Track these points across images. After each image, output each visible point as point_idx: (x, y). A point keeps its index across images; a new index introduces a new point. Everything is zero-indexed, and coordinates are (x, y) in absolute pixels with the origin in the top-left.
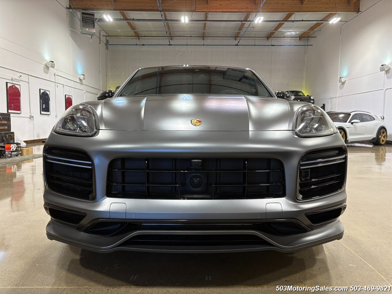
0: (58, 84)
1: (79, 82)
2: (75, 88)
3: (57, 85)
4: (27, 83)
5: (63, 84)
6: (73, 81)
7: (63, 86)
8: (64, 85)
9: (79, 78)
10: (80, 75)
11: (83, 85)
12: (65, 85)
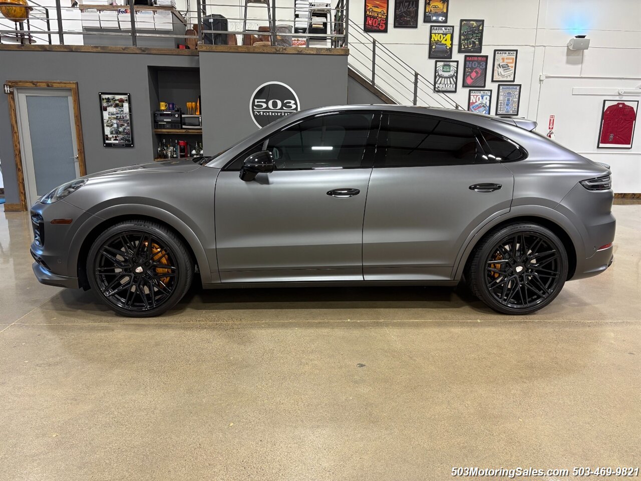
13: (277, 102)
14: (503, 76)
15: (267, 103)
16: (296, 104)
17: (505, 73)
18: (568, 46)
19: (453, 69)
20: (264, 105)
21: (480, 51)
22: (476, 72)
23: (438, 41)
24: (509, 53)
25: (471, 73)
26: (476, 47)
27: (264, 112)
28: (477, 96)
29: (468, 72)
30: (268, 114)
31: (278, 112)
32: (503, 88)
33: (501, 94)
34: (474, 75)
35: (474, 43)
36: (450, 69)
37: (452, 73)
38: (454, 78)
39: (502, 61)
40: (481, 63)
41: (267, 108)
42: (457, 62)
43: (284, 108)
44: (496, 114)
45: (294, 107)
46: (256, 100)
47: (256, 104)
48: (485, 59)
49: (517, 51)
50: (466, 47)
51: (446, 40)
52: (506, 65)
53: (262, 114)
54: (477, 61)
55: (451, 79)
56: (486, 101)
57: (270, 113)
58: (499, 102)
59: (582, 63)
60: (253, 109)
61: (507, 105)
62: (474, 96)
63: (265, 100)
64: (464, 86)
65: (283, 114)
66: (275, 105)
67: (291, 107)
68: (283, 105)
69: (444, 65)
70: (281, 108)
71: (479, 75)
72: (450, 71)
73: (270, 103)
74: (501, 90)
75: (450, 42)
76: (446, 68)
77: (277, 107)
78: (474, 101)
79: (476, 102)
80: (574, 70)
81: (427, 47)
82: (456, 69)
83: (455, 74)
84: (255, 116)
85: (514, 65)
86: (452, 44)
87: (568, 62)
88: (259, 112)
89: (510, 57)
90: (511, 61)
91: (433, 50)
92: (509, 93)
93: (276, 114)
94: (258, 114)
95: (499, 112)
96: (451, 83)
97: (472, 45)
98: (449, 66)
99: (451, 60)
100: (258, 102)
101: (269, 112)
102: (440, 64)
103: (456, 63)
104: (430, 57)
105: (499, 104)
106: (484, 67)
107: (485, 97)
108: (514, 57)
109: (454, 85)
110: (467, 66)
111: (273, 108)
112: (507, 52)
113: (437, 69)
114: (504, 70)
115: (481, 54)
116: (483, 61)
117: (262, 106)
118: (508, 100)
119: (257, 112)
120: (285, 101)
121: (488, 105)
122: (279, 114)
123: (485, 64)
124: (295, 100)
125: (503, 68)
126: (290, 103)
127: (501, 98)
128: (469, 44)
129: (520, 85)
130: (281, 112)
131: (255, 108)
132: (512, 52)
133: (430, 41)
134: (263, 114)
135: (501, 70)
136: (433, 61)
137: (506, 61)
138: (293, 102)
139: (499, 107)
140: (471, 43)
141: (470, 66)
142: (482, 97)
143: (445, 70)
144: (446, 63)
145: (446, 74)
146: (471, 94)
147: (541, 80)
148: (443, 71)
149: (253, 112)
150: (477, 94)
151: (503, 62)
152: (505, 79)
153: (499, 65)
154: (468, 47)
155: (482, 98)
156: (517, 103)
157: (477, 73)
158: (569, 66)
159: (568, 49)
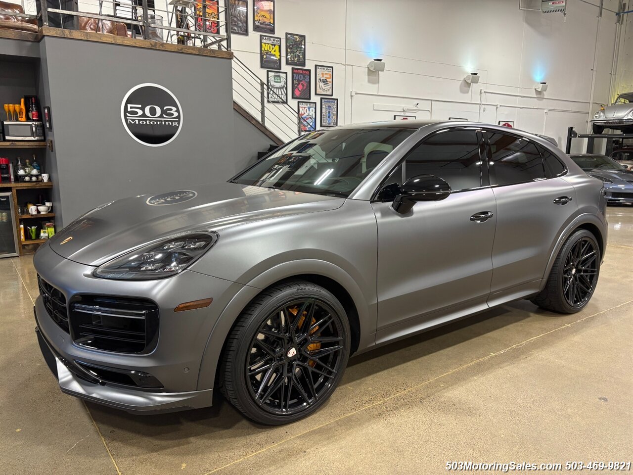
0: (486, 106)
1: (535, 96)
2: (523, 108)
3: (484, 108)
4: (428, 112)
5: (496, 105)
6: (520, 96)
7: (497, 108)
8: (499, 106)
9: (535, 89)
10: (538, 83)
11: (545, 100)
12: (501, 106)
13: (155, 108)
14: (324, 90)
15: (143, 109)
16: (178, 111)
17: (326, 88)
18: (368, 68)
19: (283, 80)
20: (140, 112)
21: (304, 65)
22: (302, 84)
23: (268, 51)
24: (327, 69)
25: (298, 85)
26: (301, 60)
27: (139, 120)
28: (305, 108)
29: (296, 84)
30: (145, 123)
31: (157, 121)
32: (324, 101)
33: (323, 107)
34: (300, 87)
35: (299, 56)
36: (280, 80)
37: (282, 84)
38: (284, 89)
39: (321, 75)
40: (306, 76)
41: (144, 115)
42: (286, 73)
43: (164, 116)
44: (321, 126)
45: (176, 114)
46: (129, 106)
47: (129, 109)
48: (308, 72)
49: (332, 67)
50: (293, 59)
51: (275, 51)
52: (326, 80)
53: (137, 123)
54: (302, 74)
55: (282, 90)
56: (312, 113)
57: (148, 122)
58: (323, 114)
59: (378, 83)
60: (126, 116)
61: (329, 117)
62: (302, 107)
63: (140, 106)
64: (293, 98)
65: (163, 123)
66: (153, 112)
67: (173, 114)
68: (164, 112)
69: (275, 76)
70: (161, 116)
71: (305, 87)
72: (280, 82)
73: (147, 109)
74: (323, 104)
75: (279, 54)
76: (277, 79)
77: (155, 115)
78: (303, 113)
79: (304, 113)
80: (373, 89)
81: (259, 56)
82: (285, 80)
83: (285, 85)
84: (129, 125)
85: (331, 80)
86: (280, 56)
87: (369, 81)
88: (133, 120)
89: (328, 72)
90: (329, 76)
91: (264, 60)
92: (329, 106)
93: (155, 123)
94: (133, 123)
95: (324, 124)
96: (282, 94)
97: (297, 58)
98: (279, 76)
99: (281, 71)
100: (131, 108)
101: (146, 121)
102: (271, 74)
103: (285, 75)
104: (262, 67)
105: (323, 116)
106: (308, 80)
107: (311, 109)
108: (331, 73)
109: (285, 96)
110: (294, 78)
111: (150, 115)
112: (325, 68)
113: (269, 79)
114: (324, 84)
115: (305, 68)
116: (307, 74)
117: (137, 113)
118: (329, 113)
119: (131, 119)
120: (165, 108)
121: (314, 117)
122: (158, 123)
123: (308, 77)
124: (176, 106)
125: (323, 82)
126: (171, 110)
127: (324, 110)
128: (294, 57)
129: (337, 99)
130: (161, 121)
131: (128, 115)
132: (329, 68)
133: (261, 50)
134: (139, 122)
135: (322, 84)
136: (265, 71)
137: (325, 76)
138: (174, 109)
139: (323, 119)
140: (297, 56)
141: (297, 79)
142: (309, 108)
143: (276, 80)
144: (276, 74)
145: (278, 85)
146: (300, 106)
147: (352, 96)
148: (275, 82)
149: (126, 120)
150: (305, 106)
151: (323, 76)
152: (325, 93)
153: (320, 79)
154: (294, 60)
155: (309, 111)
156: (336, 116)
157: (303, 86)
158: (371, 85)
159: (369, 69)
